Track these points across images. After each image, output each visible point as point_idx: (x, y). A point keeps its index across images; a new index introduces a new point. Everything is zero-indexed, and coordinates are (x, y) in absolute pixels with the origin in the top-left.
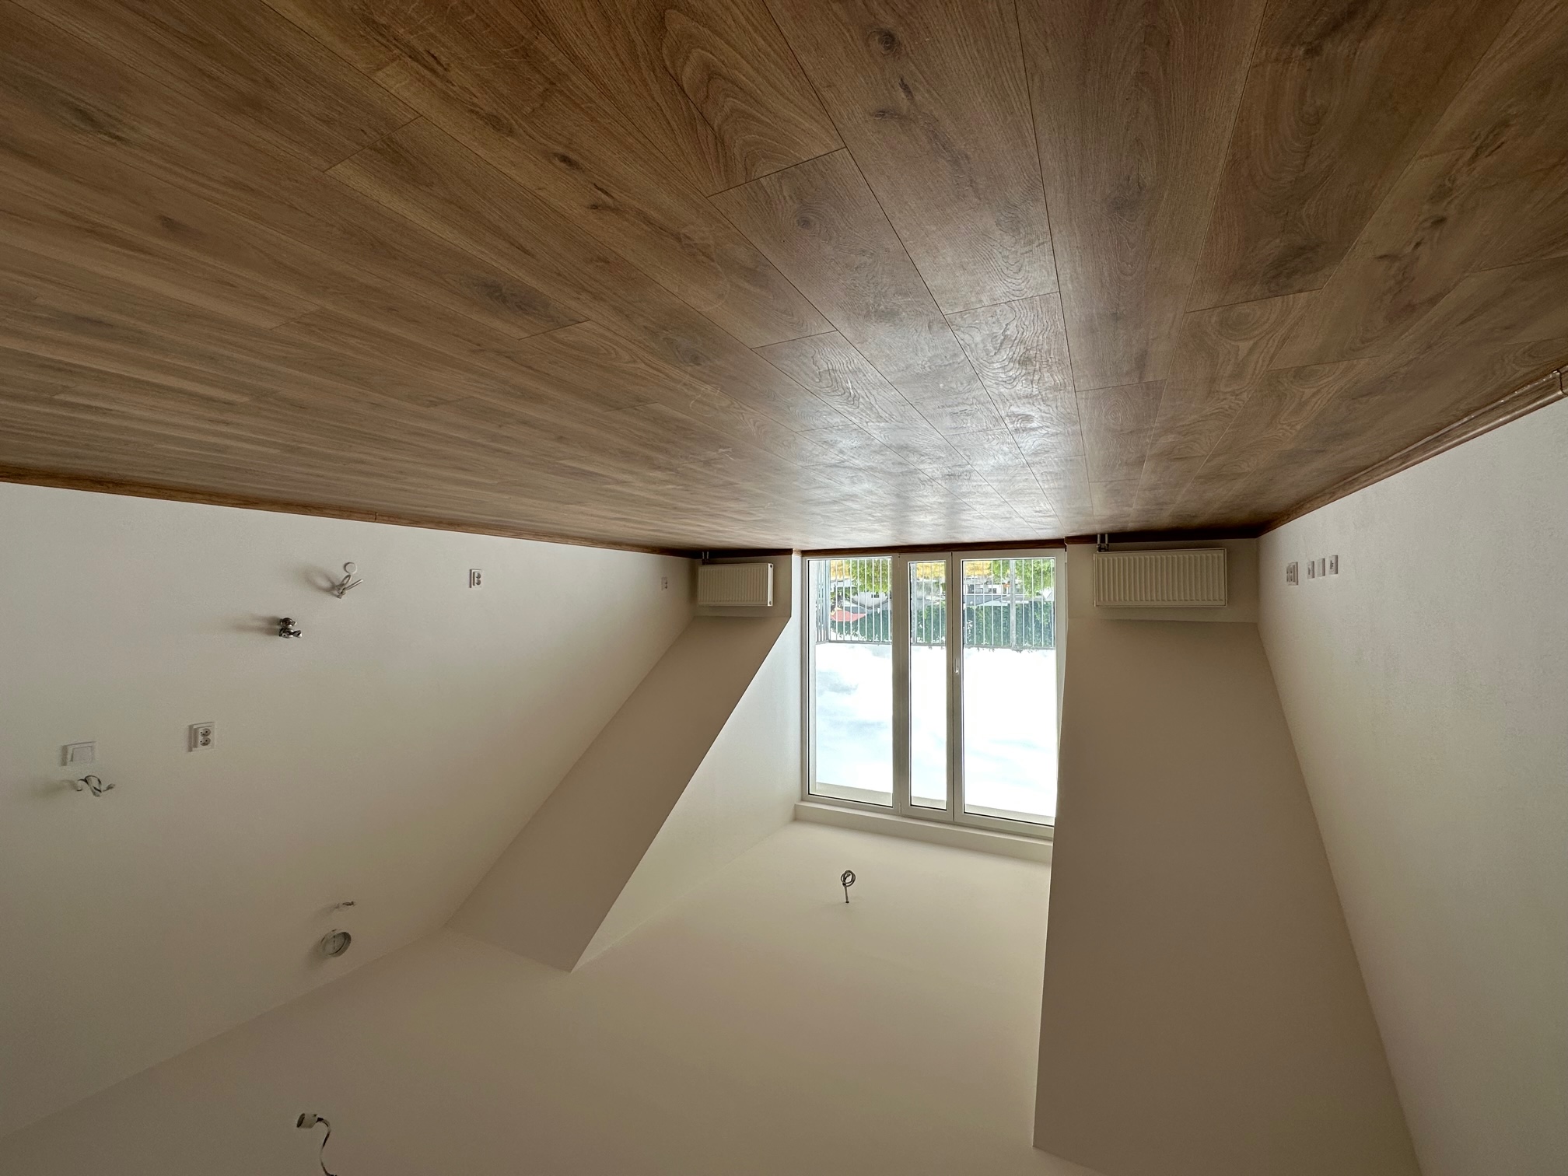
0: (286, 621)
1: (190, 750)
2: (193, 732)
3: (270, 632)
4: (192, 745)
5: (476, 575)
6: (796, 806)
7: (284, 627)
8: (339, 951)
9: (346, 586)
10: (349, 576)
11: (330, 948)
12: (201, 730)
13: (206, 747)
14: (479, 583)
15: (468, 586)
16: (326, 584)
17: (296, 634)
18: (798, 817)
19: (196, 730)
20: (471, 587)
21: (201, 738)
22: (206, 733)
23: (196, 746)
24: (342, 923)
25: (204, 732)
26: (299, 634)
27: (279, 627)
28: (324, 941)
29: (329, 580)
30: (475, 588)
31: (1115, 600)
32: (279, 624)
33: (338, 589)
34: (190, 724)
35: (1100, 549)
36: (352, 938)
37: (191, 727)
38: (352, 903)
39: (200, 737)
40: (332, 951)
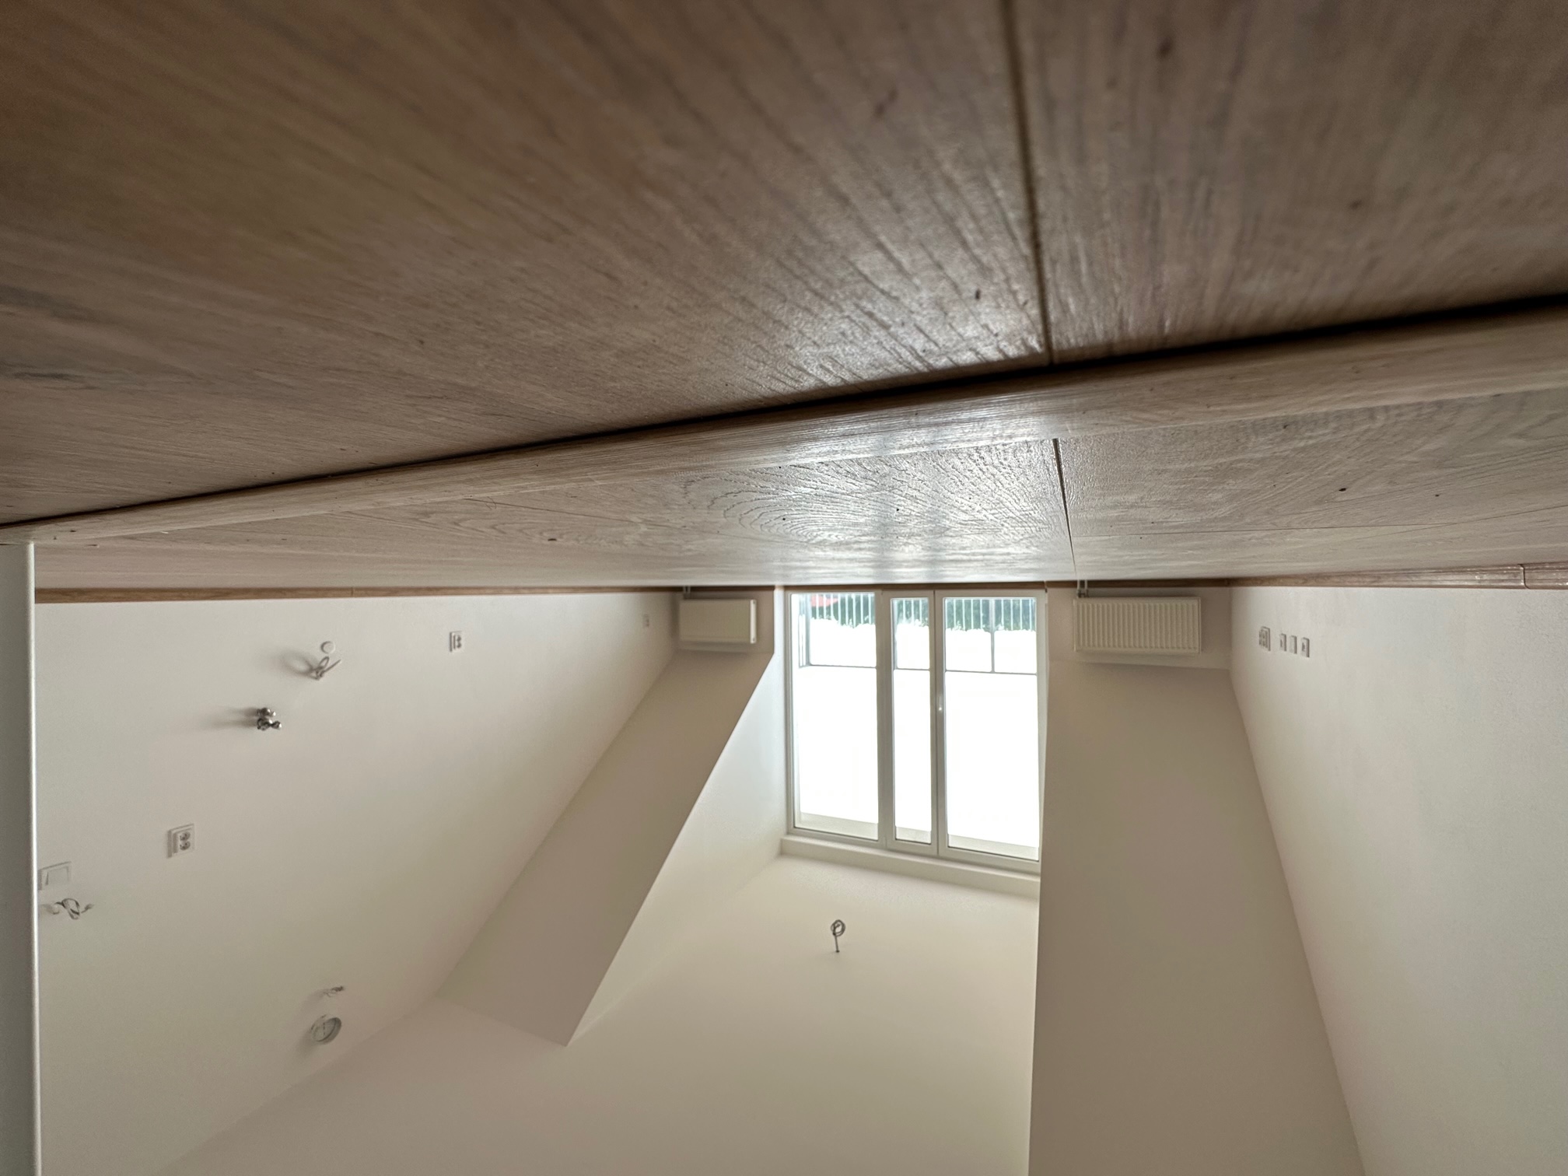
0: (264, 712)
1: (170, 856)
2: (171, 837)
3: (247, 724)
4: (171, 850)
5: (457, 638)
6: (782, 841)
7: (261, 719)
8: (328, 1038)
9: (325, 669)
10: (327, 658)
11: (321, 1035)
12: (179, 835)
13: (187, 851)
14: (459, 646)
15: (448, 649)
16: (303, 667)
17: (275, 725)
18: (784, 852)
19: (175, 835)
20: (451, 650)
21: (180, 843)
22: (185, 837)
23: (175, 851)
24: (332, 1008)
25: (183, 836)
26: (278, 726)
27: (256, 718)
28: (313, 1029)
29: (307, 663)
30: (456, 651)
31: (1094, 646)
32: (257, 715)
33: (317, 671)
34: (168, 829)
35: (1080, 595)
36: (342, 1024)
37: (170, 832)
38: (340, 989)
39: (178, 842)
40: (323, 1037)
